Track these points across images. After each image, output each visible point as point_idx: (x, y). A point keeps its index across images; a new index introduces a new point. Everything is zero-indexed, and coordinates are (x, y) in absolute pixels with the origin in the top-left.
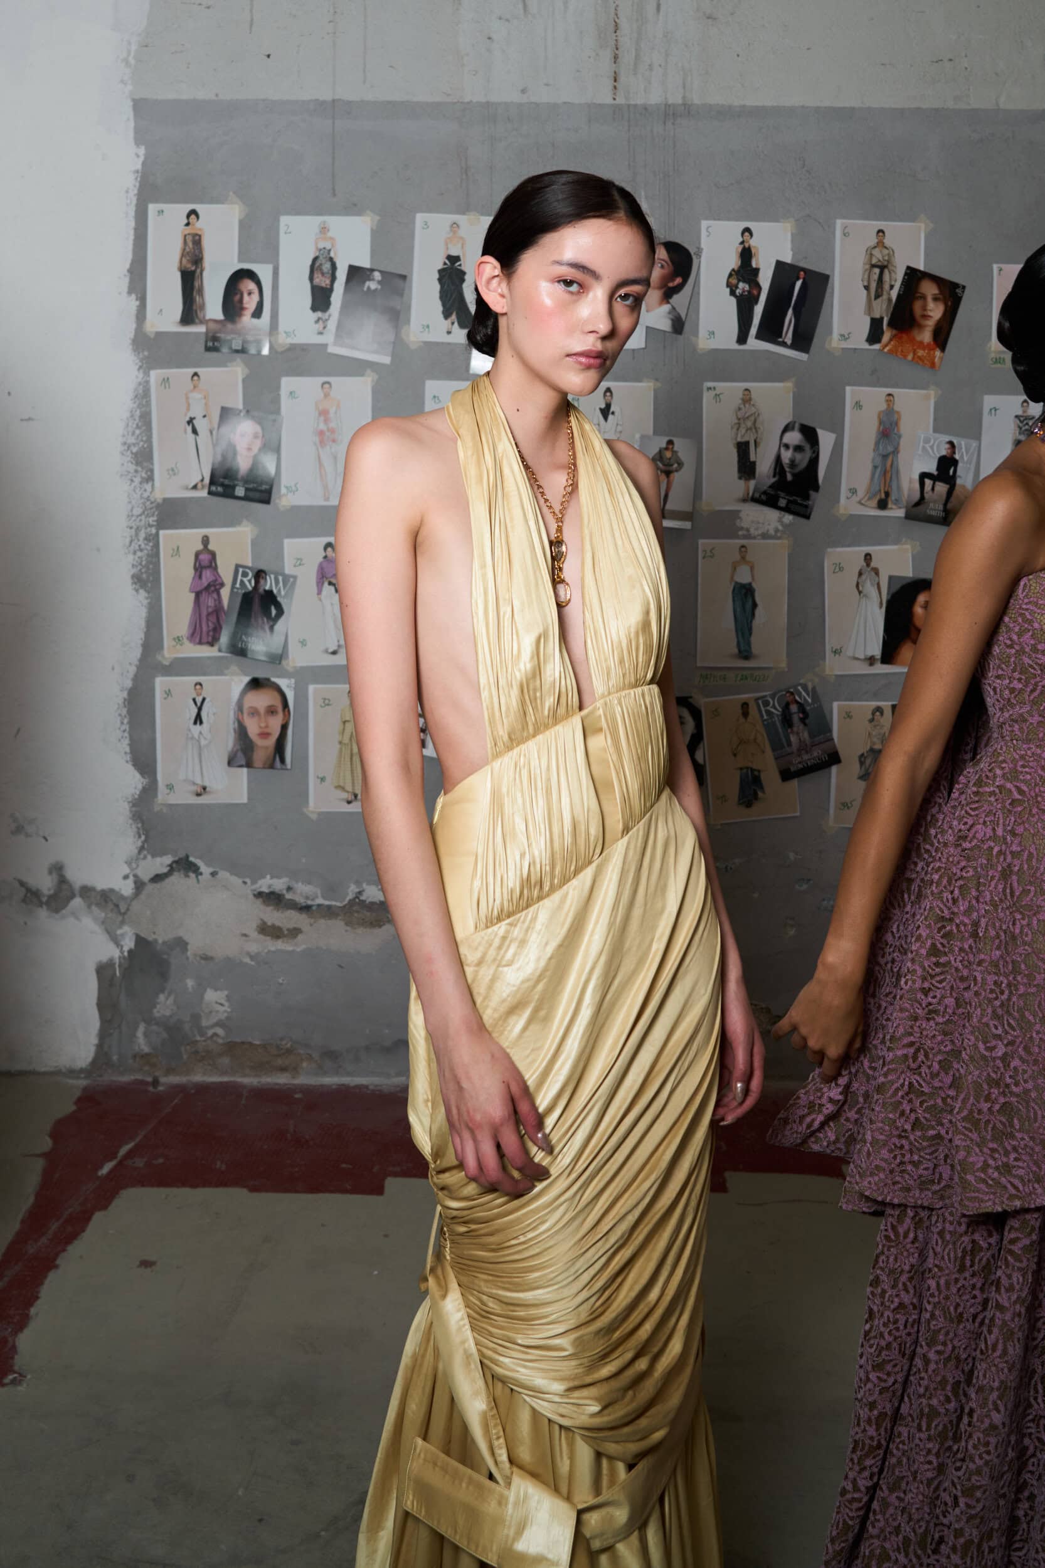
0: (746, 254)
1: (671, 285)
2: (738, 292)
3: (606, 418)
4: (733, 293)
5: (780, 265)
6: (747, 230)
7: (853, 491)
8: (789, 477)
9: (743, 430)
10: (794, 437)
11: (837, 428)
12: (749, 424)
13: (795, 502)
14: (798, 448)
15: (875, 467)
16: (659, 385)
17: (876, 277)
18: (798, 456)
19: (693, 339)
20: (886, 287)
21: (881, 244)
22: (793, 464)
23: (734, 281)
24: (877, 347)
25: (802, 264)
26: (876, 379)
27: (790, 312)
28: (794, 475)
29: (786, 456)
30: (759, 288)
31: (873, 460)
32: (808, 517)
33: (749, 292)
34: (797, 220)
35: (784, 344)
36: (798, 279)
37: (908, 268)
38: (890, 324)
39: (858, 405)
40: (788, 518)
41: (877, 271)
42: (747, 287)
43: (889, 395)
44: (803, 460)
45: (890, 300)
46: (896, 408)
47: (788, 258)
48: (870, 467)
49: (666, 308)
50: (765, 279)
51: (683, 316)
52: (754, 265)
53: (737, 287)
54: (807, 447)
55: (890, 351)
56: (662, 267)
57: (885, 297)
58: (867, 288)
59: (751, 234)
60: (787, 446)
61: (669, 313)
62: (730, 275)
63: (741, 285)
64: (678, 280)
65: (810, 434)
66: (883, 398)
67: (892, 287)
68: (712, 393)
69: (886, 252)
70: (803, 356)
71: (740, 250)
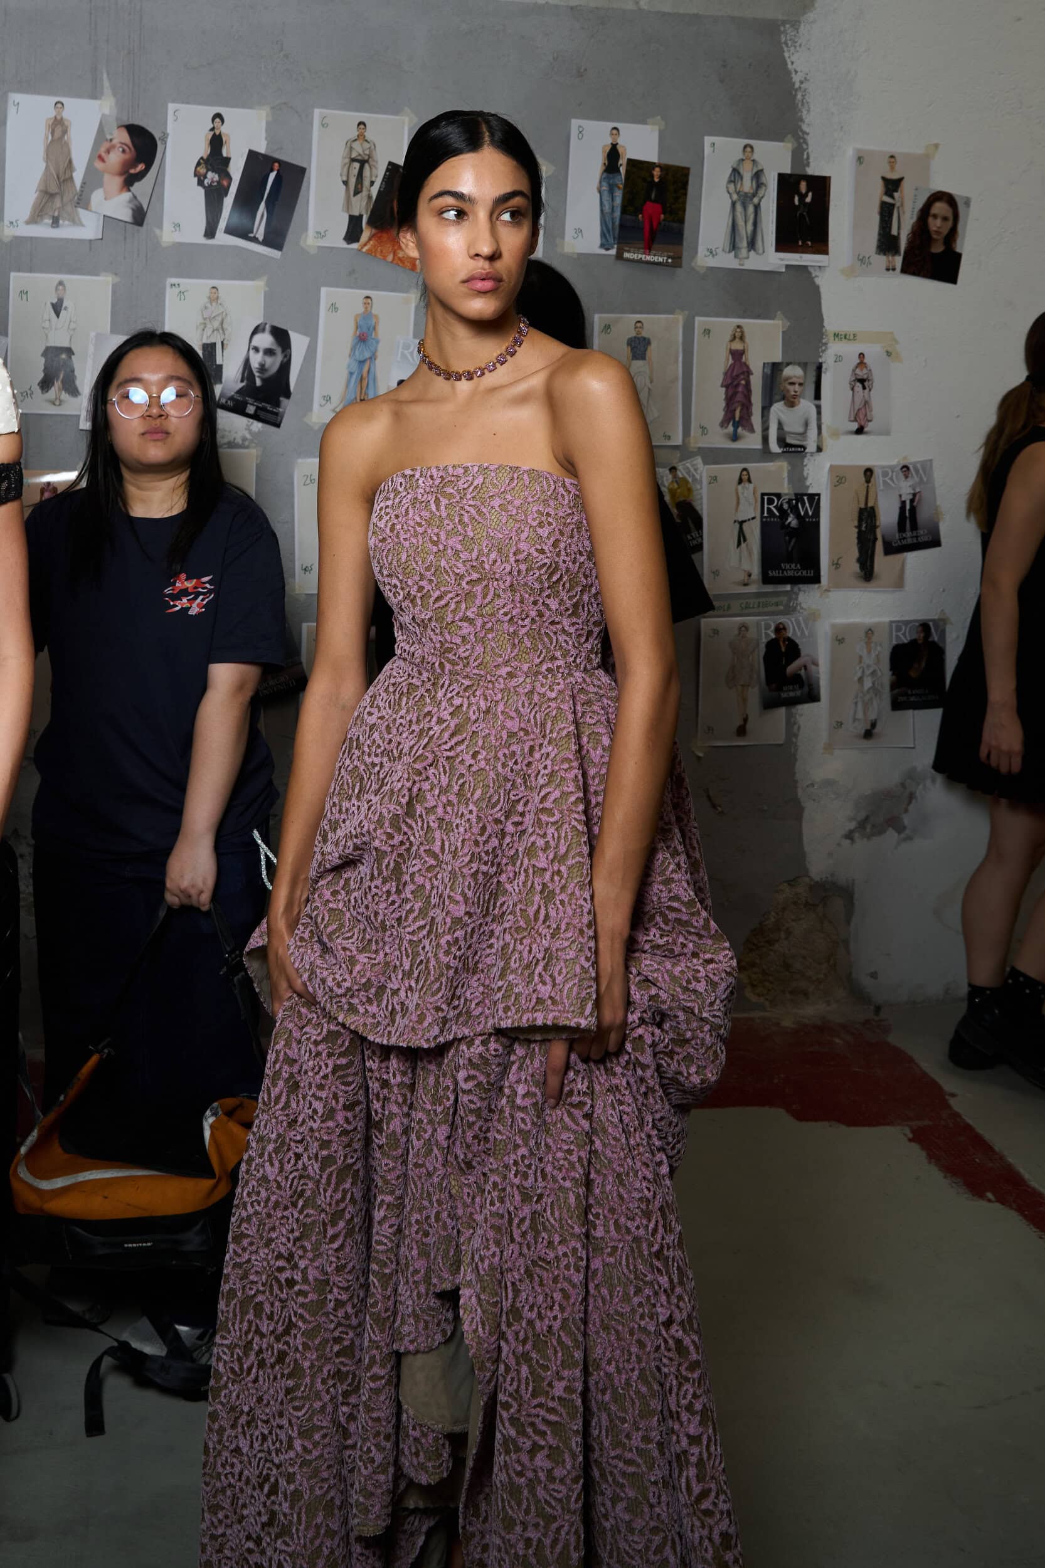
0: (217, 142)
1: (132, 171)
2: (206, 182)
3: (58, 315)
4: (200, 183)
5: (252, 155)
6: (218, 116)
7: (328, 399)
8: (258, 383)
9: (209, 331)
10: (265, 340)
11: (311, 330)
12: (216, 324)
13: (264, 409)
14: (269, 352)
15: (351, 374)
16: (117, 279)
17: (356, 172)
18: (269, 360)
19: (157, 231)
20: (366, 183)
21: (361, 137)
22: (262, 368)
23: (202, 170)
24: (355, 246)
25: (276, 155)
26: (352, 279)
27: (263, 205)
28: (263, 380)
29: (256, 360)
30: (230, 179)
31: (349, 366)
32: (278, 425)
33: (218, 182)
34: (272, 108)
35: (255, 240)
36: (272, 170)
37: (390, 163)
38: (369, 223)
39: (333, 307)
40: (257, 426)
41: (357, 165)
42: (216, 177)
43: (368, 297)
44: (273, 364)
45: (370, 197)
46: (374, 311)
47: (261, 148)
48: (345, 374)
49: (127, 196)
50: (236, 169)
51: (145, 208)
52: (225, 155)
53: (205, 177)
54: (279, 350)
55: (369, 252)
56: (124, 151)
57: (365, 193)
58: (345, 183)
59: (223, 121)
60: (257, 350)
61: (130, 201)
62: (199, 164)
63: (210, 175)
64: (141, 167)
65: (281, 337)
66: (361, 300)
67: (372, 183)
68: (176, 290)
69: (366, 145)
70: (275, 253)
71: (210, 137)
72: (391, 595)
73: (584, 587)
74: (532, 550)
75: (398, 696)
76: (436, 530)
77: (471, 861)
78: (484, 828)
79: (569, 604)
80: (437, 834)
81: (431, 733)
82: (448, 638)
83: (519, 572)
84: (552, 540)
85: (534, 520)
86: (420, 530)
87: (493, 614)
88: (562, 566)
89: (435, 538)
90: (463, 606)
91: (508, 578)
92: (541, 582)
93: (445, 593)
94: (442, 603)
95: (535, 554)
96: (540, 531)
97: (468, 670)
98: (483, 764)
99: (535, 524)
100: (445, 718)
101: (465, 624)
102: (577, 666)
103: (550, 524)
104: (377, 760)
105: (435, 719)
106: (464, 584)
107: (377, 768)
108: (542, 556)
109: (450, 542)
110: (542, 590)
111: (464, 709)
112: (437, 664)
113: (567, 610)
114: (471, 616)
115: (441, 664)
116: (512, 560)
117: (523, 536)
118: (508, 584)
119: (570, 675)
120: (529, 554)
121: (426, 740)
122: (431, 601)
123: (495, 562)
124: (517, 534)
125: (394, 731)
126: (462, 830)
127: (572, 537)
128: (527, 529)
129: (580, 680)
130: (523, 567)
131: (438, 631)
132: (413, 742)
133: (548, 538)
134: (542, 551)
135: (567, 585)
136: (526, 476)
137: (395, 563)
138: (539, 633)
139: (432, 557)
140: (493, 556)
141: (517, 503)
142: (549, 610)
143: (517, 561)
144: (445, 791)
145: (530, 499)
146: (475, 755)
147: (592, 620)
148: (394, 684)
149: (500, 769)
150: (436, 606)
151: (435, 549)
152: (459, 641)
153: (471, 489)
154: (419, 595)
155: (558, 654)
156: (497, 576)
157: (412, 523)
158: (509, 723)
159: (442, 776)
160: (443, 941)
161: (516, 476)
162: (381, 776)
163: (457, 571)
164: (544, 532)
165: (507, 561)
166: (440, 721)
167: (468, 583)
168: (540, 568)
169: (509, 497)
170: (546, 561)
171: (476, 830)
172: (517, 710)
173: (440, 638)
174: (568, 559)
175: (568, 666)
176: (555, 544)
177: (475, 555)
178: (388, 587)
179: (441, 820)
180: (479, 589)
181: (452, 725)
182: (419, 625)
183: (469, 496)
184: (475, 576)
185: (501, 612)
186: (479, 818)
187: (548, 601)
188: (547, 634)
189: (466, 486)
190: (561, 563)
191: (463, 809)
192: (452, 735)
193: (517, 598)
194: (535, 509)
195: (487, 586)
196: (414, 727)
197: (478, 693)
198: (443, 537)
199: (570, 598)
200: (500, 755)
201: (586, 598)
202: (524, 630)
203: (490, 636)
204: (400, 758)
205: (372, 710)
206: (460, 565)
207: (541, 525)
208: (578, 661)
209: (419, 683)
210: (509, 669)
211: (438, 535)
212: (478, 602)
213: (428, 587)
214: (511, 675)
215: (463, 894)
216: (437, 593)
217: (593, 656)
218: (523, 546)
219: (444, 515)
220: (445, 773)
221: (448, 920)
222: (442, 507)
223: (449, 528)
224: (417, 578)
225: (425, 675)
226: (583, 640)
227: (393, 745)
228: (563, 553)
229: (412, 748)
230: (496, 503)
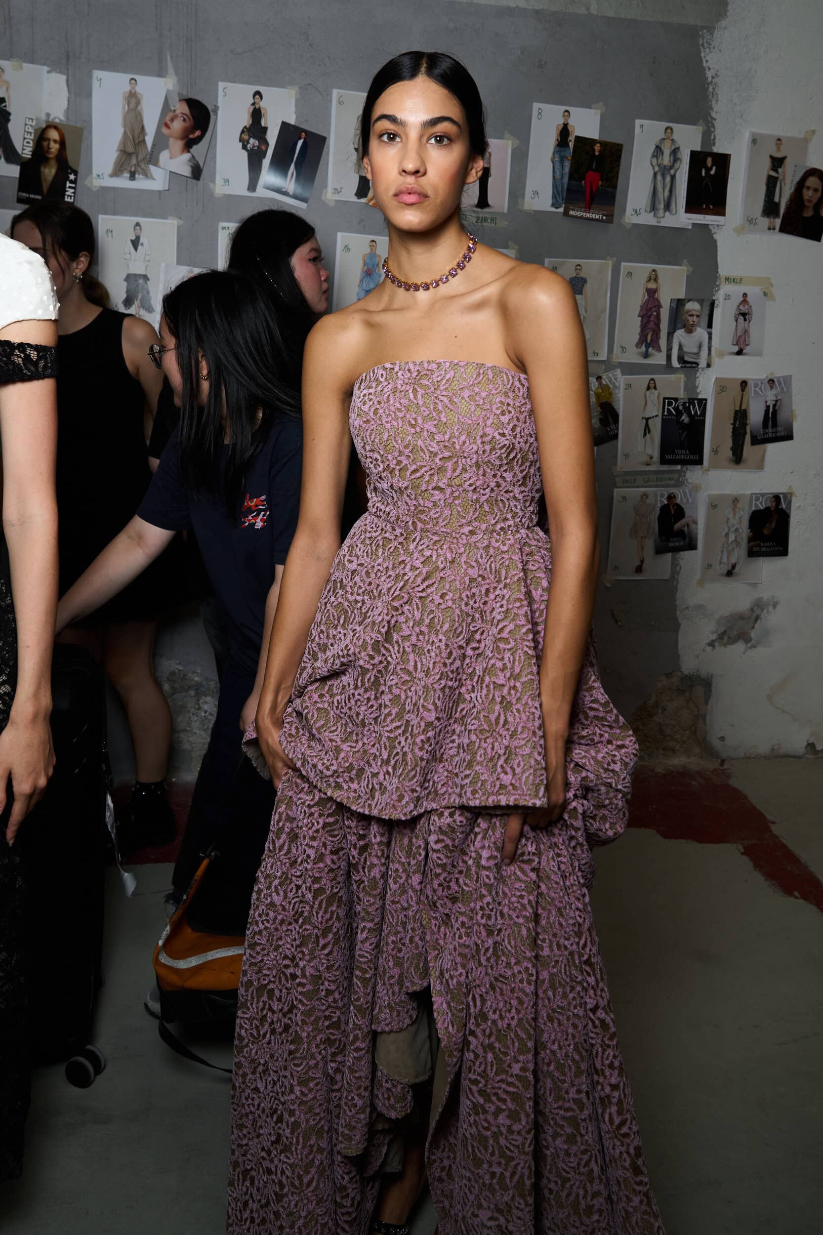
0: (257, 114)
1: (191, 136)
2: (249, 146)
3: (136, 249)
4: (244, 147)
5: (285, 126)
6: (258, 93)
16: (181, 222)
19: (211, 185)
23: (246, 137)
24: (364, 200)
25: (304, 126)
26: (362, 227)
27: (293, 165)
30: (267, 144)
33: (258, 147)
34: (300, 88)
35: (288, 192)
36: (300, 138)
39: (347, 249)
42: (257, 143)
43: (373, 241)
46: (378, 252)
47: (292, 120)
49: (187, 156)
50: (272, 137)
51: (201, 166)
52: (263, 125)
53: (248, 142)
55: (375, 205)
56: (184, 120)
58: (355, 148)
59: (261, 97)
61: (190, 161)
62: (243, 132)
63: (252, 141)
64: (198, 133)
66: (367, 243)
68: (226, 232)
70: (302, 205)
71: (251, 110)
72: (372, 466)
73: (532, 462)
74: (496, 434)
75: (374, 548)
76: (414, 416)
77: (440, 679)
78: (451, 653)
79: (520, 476)
80: (411, 656)
81: (406, 578)
82: (422, 502)
83: (484, 451)
84: (511, 425)
85: (498, 409)
86: (400, 415)
87: (460, 485)
88: (517, 446)
89: (413, 422)
90: (436, 478)
91: (475, 457)
92: (501, 460)
93: (422, 467)
94: (418, 475)
95: (498, 437)
96: (502, 418)
97: (437, 528)
98: (450, 603)
99: (498, 412)
100: (417, 566)
101: (437, 492)
102: (522, 525)
103: (510, 412)
104: (359, 598)
105: (408, 567)
106: (437, 460)
107: (359, 605)
108: (503, 439)
109: (427, 426)
110: (501, 466)
111: (434, 559)
112: (410, 523)
113: (519, 481)
114: (443, 486)
115: (414, 522)
116: (479, 441)
117: (489, 422)
118: (474, 461)
119: (517, 531)
120: (494, 437)
121: (402, 583)
122: (409, 473)
123: (464, 442)
124: (484, 421)
125: (373, 576)
126: (433, 654)
127: (525, 422)
128: (492, 417)
129: (524, 536)
130: (488, 448)
131: (413, 497)
132: (390, 585)
133: (508, 424)
134: (503, 435)
135: (520, 461)
136: (490, 372)
137: (377, 441)
138: (496, 501)
139: (410, 437)
140: (463, 438)
141: (484, 394)
142: (505, 481)
143: (483, 443)
144: (419, 623)
145: (494, 392)
146: (443, 596)
147: (536, 488)
148: (370, 538)
149: (463, 607)
150: (413, 477)
151: (413, 431)
152: (430, 505)
153: (444, 382)
154: (398, 468)
155: (509, 516)
156: (465, 455)
157: (393, 409)
158: (471, 572)
159: (416, 612)
160: (418, 740)
161: (481, 372)
162: (364, 611)
163: (432, 450)
164: (505, 419)
165: (475, 443)
166: (414, 568)
167: (440, 459)
168: (501, 448)
169: (477, 390)
170: (507, 442)
171: (444, 655)
172: (477, 561)
173: (414, 502)
174: (521, 440)
175: (516, 525)
176: (513, 429)
177: (447, 437)
178: (369, 460)
179: (414, 645)
180: (449, 465)
181: (424, 571)
182: (396, 491)
183: (442, 388)
184: (447, 454)
185: (467, 483)
186: (447, 645)
187: (505, 475)
188: (502, 500)
189: (439, 379)
190: (517, 444)
191: (433, 637)
192: (424, 580)
193: (481, 472)
194: (498, 400)
195: (457, 462)
196: (390, 573)
197: (444, 547)
198: (420, 421)
199: (522, 471)
200: (464, 596)
201: (532, 471)
202: (485, 497)
203: (457, 502)
204: (379, 596)
205: (351, 558)
206: (434, 445)
207: (503, 413)
208: (523, 521)
209: (392, 537)
210: (471, 528)
211: (415, 419)
212: (448, 475)
213: (405, 462)
214: (472, 533)
215: (434, 704)
216: (414, 467)
217: (533, 516)
218: (488, 430)
219: (421, 403)
220: (418, 609)
221: (423, 724)
222: (419, 397)
223: (425, 414)
224: (396, 454)
225: (398, 531)
226: (528, 504)
227: (373, 586)
228: (519, 436)
229: (390, 589)
230: (466, 394)
